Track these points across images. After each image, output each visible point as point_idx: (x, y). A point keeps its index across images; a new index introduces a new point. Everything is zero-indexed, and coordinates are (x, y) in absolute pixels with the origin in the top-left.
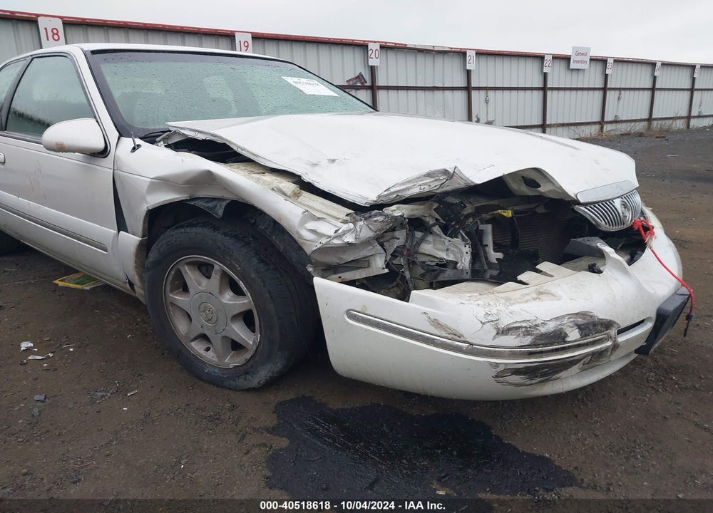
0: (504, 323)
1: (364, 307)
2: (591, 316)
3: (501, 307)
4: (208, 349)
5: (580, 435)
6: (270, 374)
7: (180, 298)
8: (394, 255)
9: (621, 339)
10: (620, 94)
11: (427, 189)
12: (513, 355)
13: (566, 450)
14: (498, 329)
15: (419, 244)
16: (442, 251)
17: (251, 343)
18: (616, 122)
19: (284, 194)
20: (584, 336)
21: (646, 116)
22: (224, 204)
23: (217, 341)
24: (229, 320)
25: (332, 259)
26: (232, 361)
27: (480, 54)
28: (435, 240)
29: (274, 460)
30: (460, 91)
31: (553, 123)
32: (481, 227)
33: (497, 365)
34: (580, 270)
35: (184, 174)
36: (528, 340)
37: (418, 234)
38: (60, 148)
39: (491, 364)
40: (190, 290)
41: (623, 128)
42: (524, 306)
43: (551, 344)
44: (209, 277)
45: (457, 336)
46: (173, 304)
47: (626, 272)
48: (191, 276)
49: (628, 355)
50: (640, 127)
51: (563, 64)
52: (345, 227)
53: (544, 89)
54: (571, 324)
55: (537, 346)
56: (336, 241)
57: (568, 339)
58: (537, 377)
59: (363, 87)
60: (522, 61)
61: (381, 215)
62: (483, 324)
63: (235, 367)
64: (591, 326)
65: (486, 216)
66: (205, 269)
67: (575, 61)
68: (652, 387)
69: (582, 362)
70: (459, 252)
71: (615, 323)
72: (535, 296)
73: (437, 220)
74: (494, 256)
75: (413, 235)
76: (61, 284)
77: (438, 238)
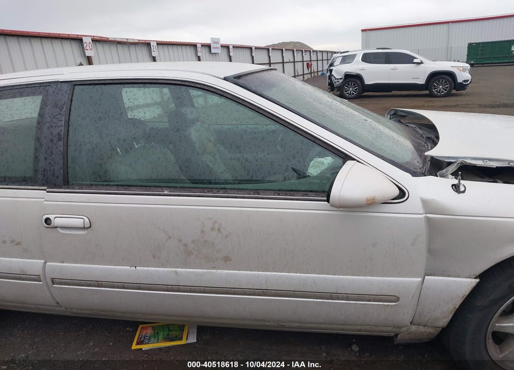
67: (213, 48)
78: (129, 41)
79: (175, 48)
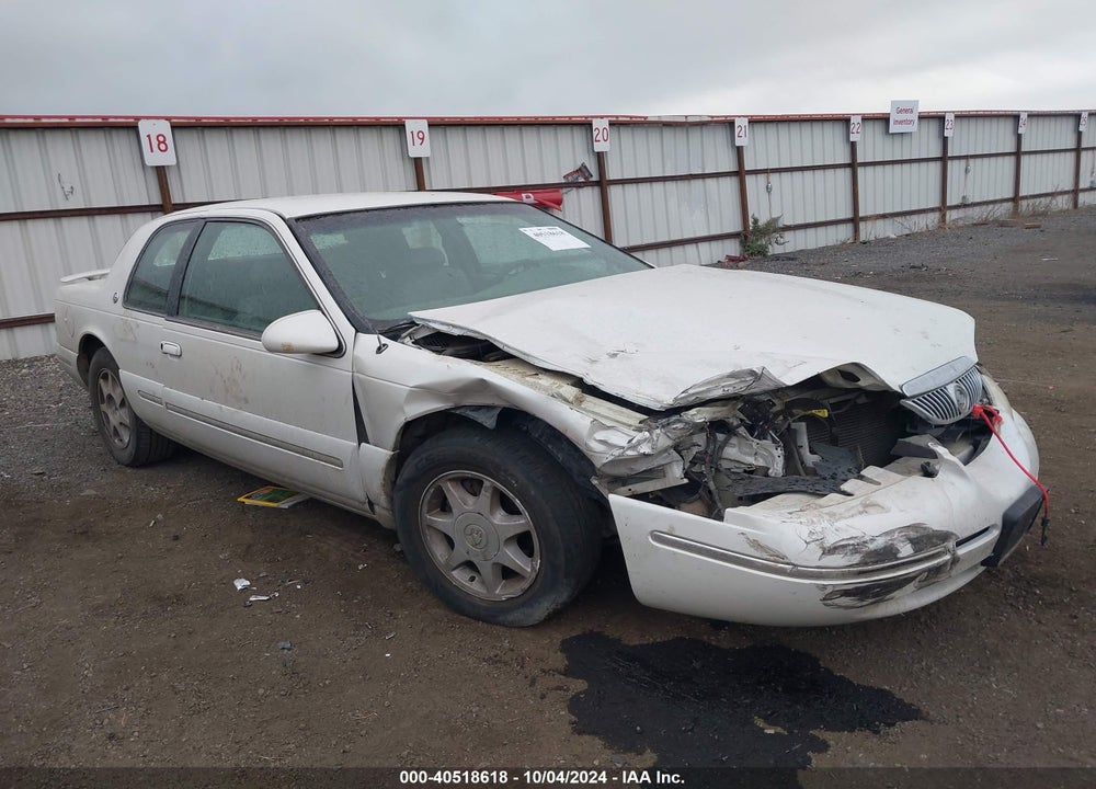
0: (831, 541)
1: (672, 527)
2: (925, 528)
3: (825, 524)
4: (472, 579)
5: (924, 664)
6: (554, 606)
7: (440, 520)
8: (693, 463)
9: (961, 551)
10: (968, 165)
11: (731, 391)
12: (843, 576)
13: (908, 681)
14: (824, 549)
15: (722, 448)
16: (750, 455)
17: (529, 570)
18: (964, 206)
19: (566, 400)
20: (917, 551)
21: (1010, 194)
22: (498, 411)
23: (486, 569)
24: (502, 543)
25: (622, 471)
26: (504, 592)
27: (755, 121)
28: (740, 444)
29: (575, 705)
30: (728, 178)
31: (869, 213)
32: (794, 426)
33: (825, 587)
34: (909, 473)
35: (452, 382)
36: (856, 558)
37: (720, 437)
38: (288, 350)
39: (817, 586)
40: (454, 510)
41: (976, 214)
42: (849, 521)
43: (883, 562)
44: (475, 494)
45: (781, 558)
46: (429, 526)
47: (962, 474)
48: (455, 494)
49: (974, 567)
50: (1002, 211)
51: (879, 127)
52: (639, 436)
53: (853, 166)
54: (902, 539)
55: (866, 564)
56: (630, 453)
57: (900, 555)
58: (868, 598)
59: (588, 184)
60: (817, 127)
61: (680, 421)
62: (807, 543)
63: (509, 599)
64: (925, 539)
65: (799, 412)
66: (473, 487)
67: (896, 122)
68: (1011, 605)
69: (918, 579)
70: (768, 456)
71: (952, 534)
72: (861, 509)
73: (741, 420)
74: (811, 459)
75: (715, 438)
76: (247, 502)
77: (743, 441)
78: (690, 120)
79: (795, 128)
